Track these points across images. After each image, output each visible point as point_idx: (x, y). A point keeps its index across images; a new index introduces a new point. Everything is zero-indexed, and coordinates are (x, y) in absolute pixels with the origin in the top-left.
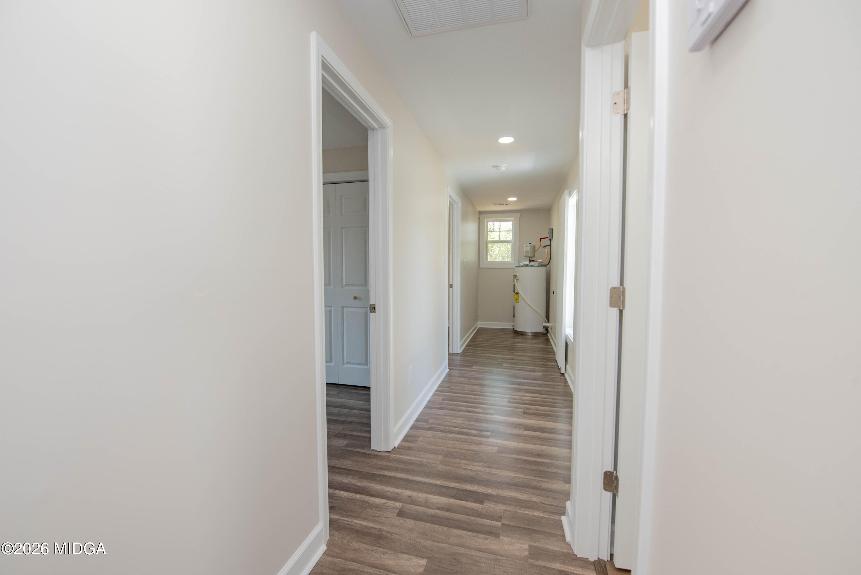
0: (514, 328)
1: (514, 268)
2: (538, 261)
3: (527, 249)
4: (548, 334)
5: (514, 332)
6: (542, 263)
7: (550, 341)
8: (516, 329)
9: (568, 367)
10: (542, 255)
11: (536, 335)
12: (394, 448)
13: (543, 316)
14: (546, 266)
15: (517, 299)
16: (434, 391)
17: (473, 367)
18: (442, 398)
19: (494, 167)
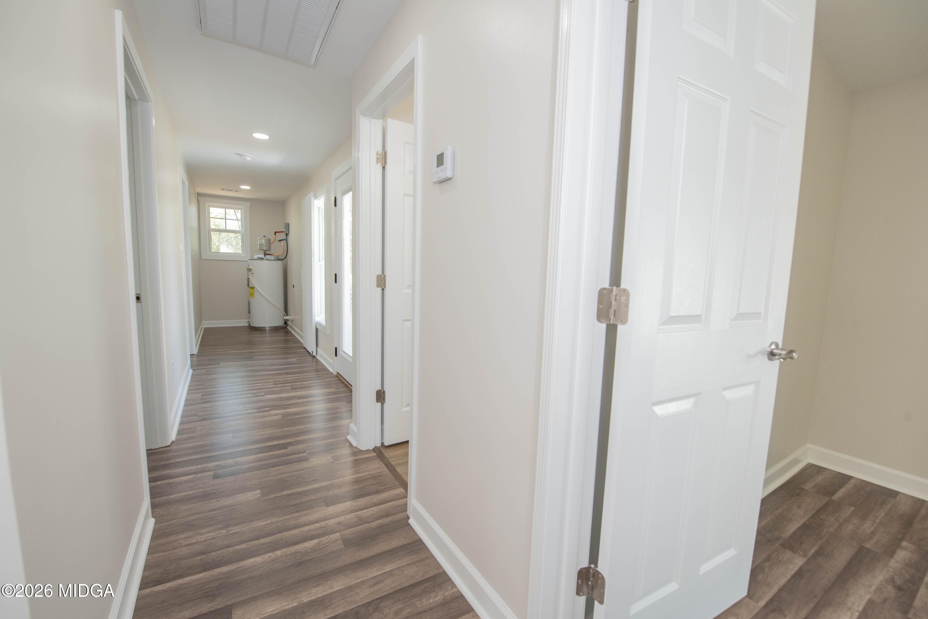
0: (249, 325)
1: (247, 261)
2: (274, 255)
3: (262, 242)
4: (288, 327)
5: (251, 329)
6: (278, 257)
7: (292, 333)
8: (251, 325)
9: (318, 349)
10: (278, 249)
11: (275, 329)
12: (172, 442)
13: (281, 310)
14: (282, 261)
15: (252, 294)
16: (187, 391)
17: (221, 364)
18: (200, 394)
19: (237, 154)
